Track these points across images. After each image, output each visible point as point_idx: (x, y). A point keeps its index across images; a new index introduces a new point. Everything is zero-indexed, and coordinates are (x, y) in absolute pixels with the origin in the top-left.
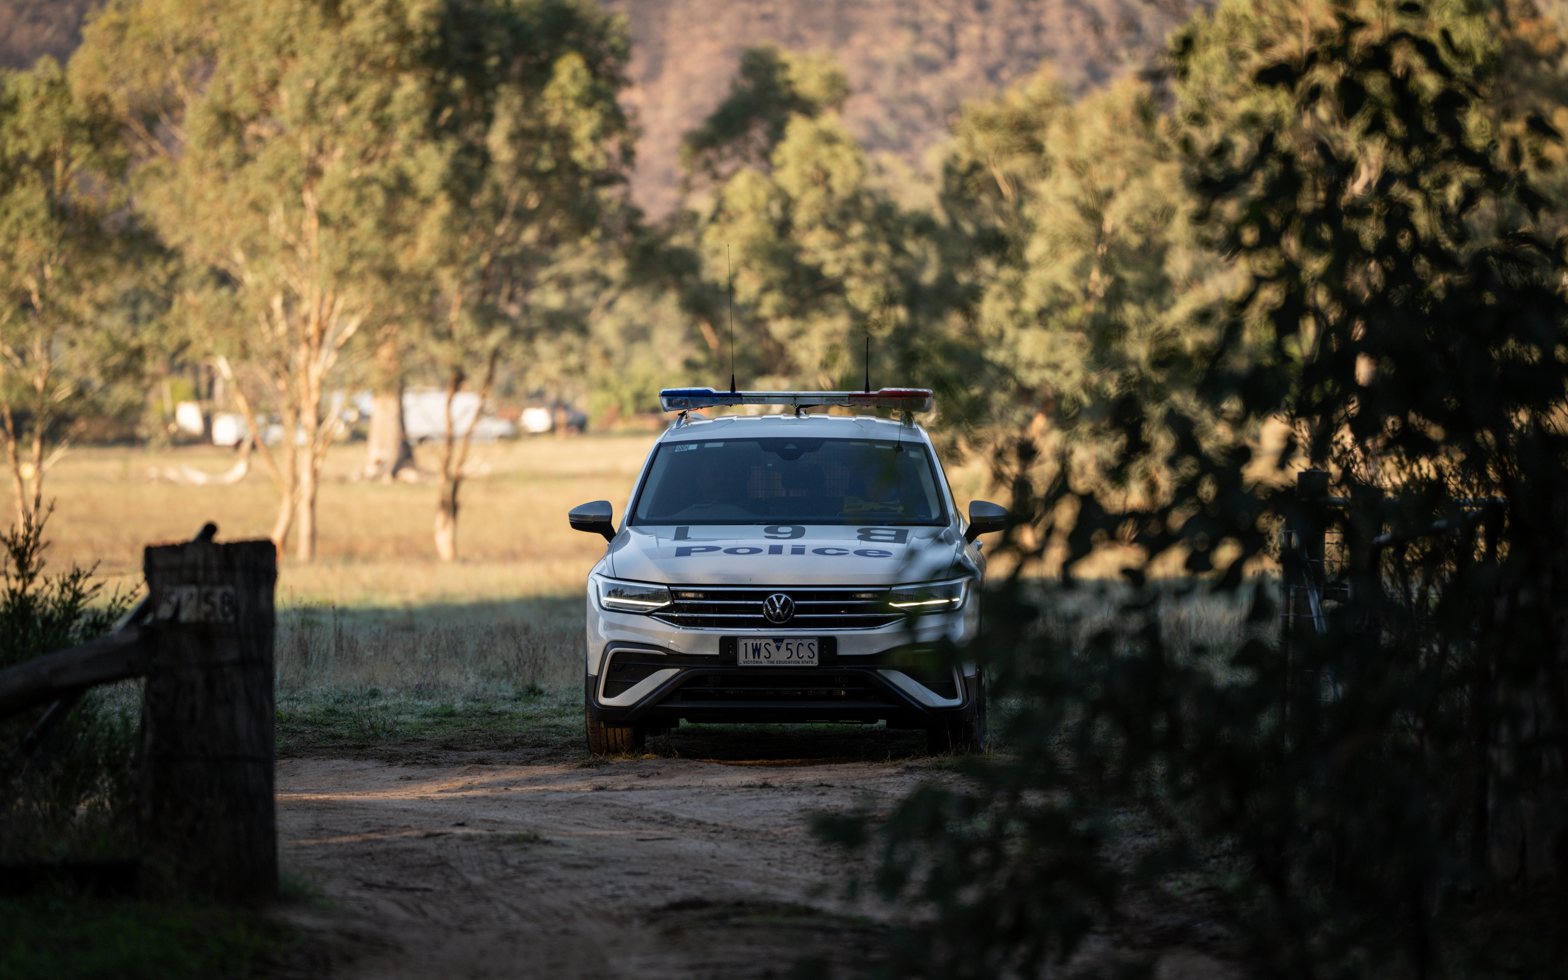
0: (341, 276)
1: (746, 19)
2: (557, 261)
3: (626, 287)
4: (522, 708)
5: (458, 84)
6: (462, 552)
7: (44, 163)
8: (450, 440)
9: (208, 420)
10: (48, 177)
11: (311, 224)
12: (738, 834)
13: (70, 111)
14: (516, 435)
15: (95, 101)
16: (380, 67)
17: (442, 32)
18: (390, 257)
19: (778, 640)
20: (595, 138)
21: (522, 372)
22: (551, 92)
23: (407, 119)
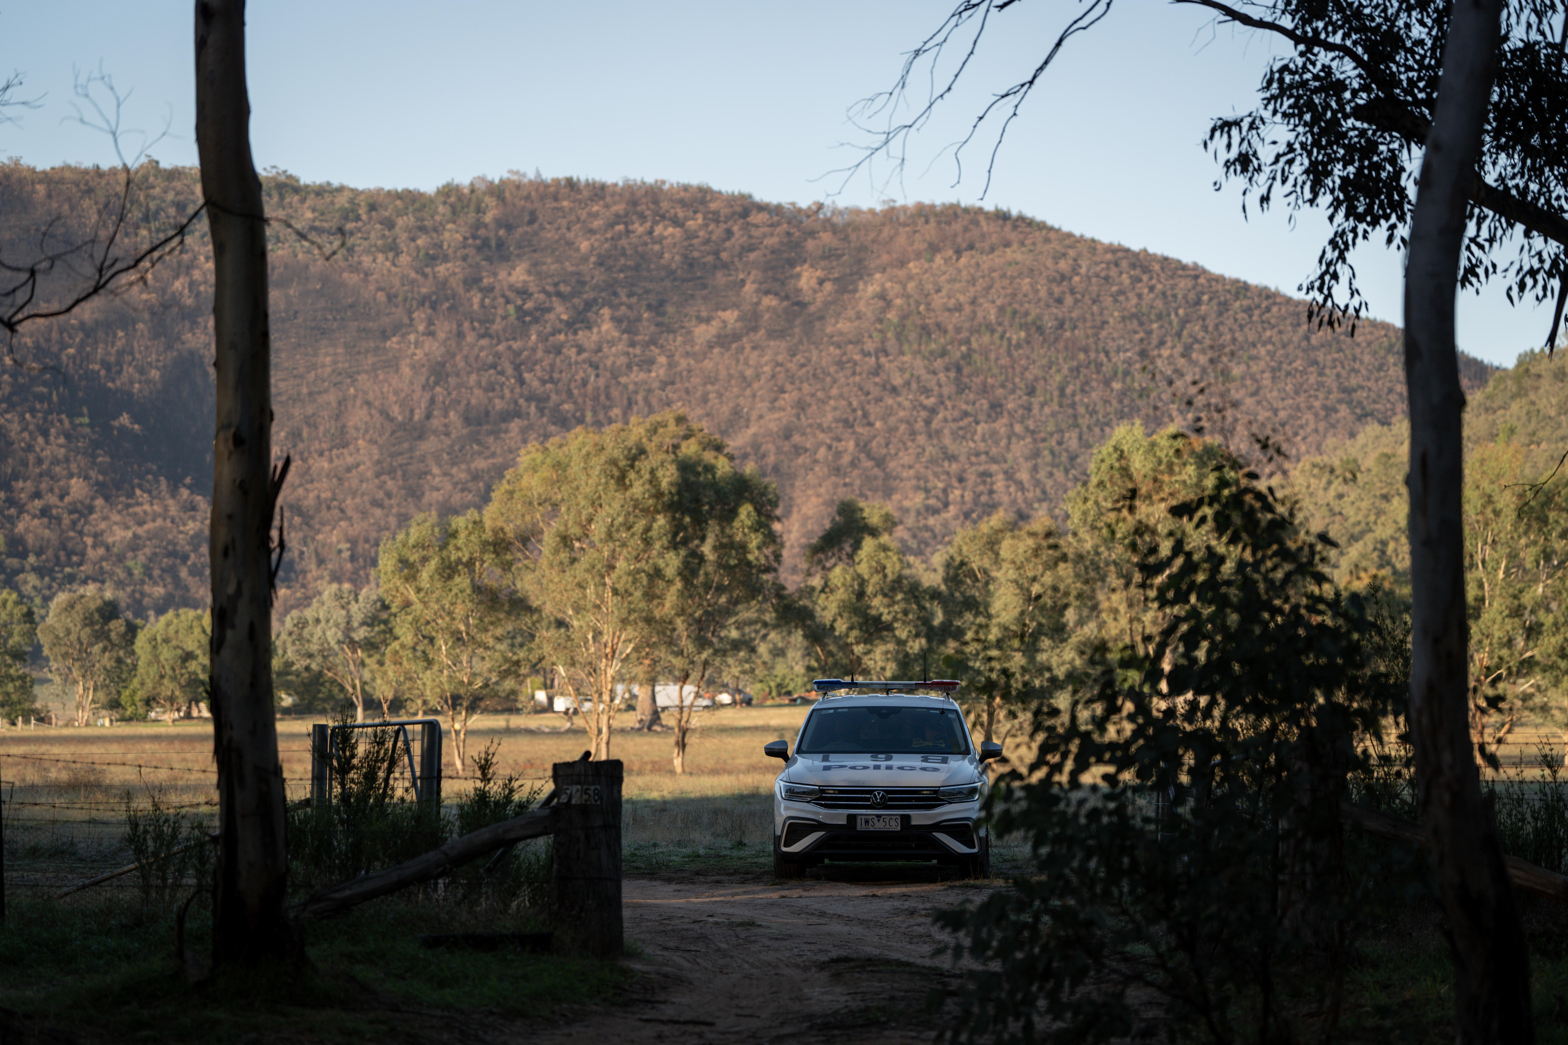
0: (624, 622)
1: (836, 486)
2: (737, 614)
3: (776, 627)
4: (735, 853)
5: (687, 519)
6: (687, 770)
7: (470, 564)
8: (681, 708)
9: (551, 700)
10: (472, 571)
11: (608, 594)
12: (862, 922)
13: (484, 536)
14: (716, 706)
15: (495, 532)
16: (645, 511)
17: (679, 493)
18: (650, 611)
19: (879, 816)
20: (759, 548)
21: (720, 672)
22: (736, 524)
23: (660, 538)
